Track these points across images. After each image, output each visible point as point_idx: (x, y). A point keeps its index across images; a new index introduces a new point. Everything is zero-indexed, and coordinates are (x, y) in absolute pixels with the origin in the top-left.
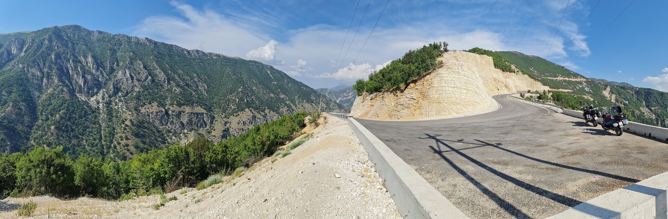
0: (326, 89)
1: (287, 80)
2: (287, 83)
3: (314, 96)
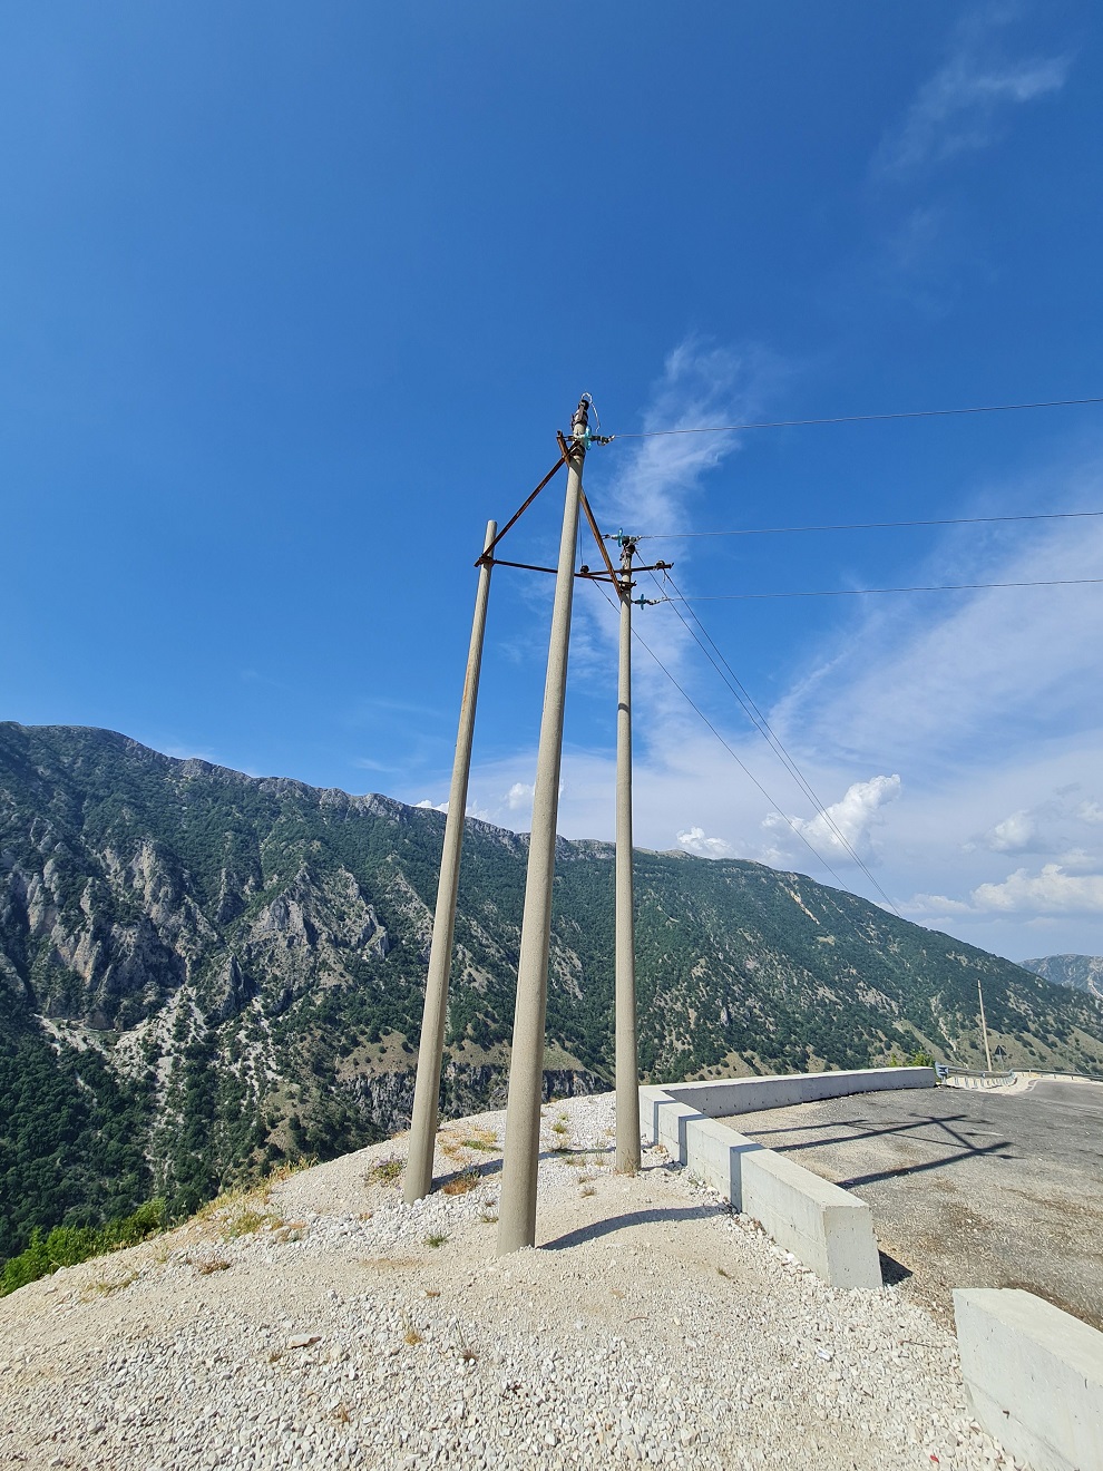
1: (879, 927)
2: (879, 939)
3: (1025, 997)
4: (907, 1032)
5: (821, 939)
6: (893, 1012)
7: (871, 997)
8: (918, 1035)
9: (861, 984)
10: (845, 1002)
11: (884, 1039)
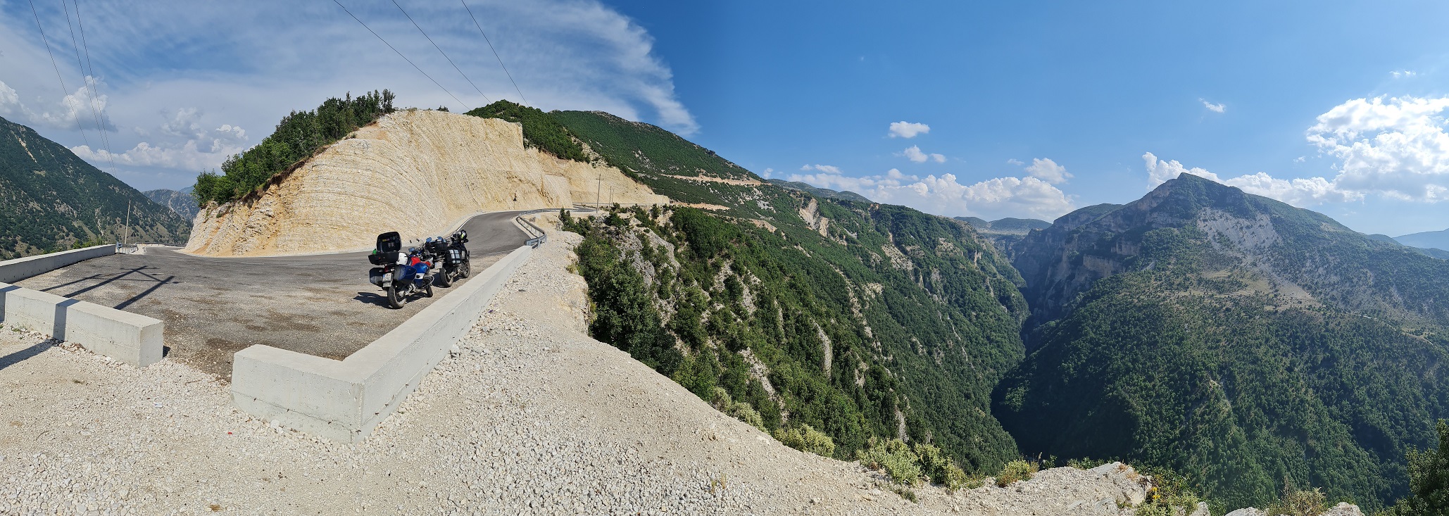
0: (168, 191)
1: (75, 168)
2: (73, 175)
3: (141, 209)
4: (79, 227)
5: (37, 172)
6: (73, 216)
7: (62, 208)
8: (86, 229)
9: (58, 201)
10: (45, 210)
11: (66, 231)
